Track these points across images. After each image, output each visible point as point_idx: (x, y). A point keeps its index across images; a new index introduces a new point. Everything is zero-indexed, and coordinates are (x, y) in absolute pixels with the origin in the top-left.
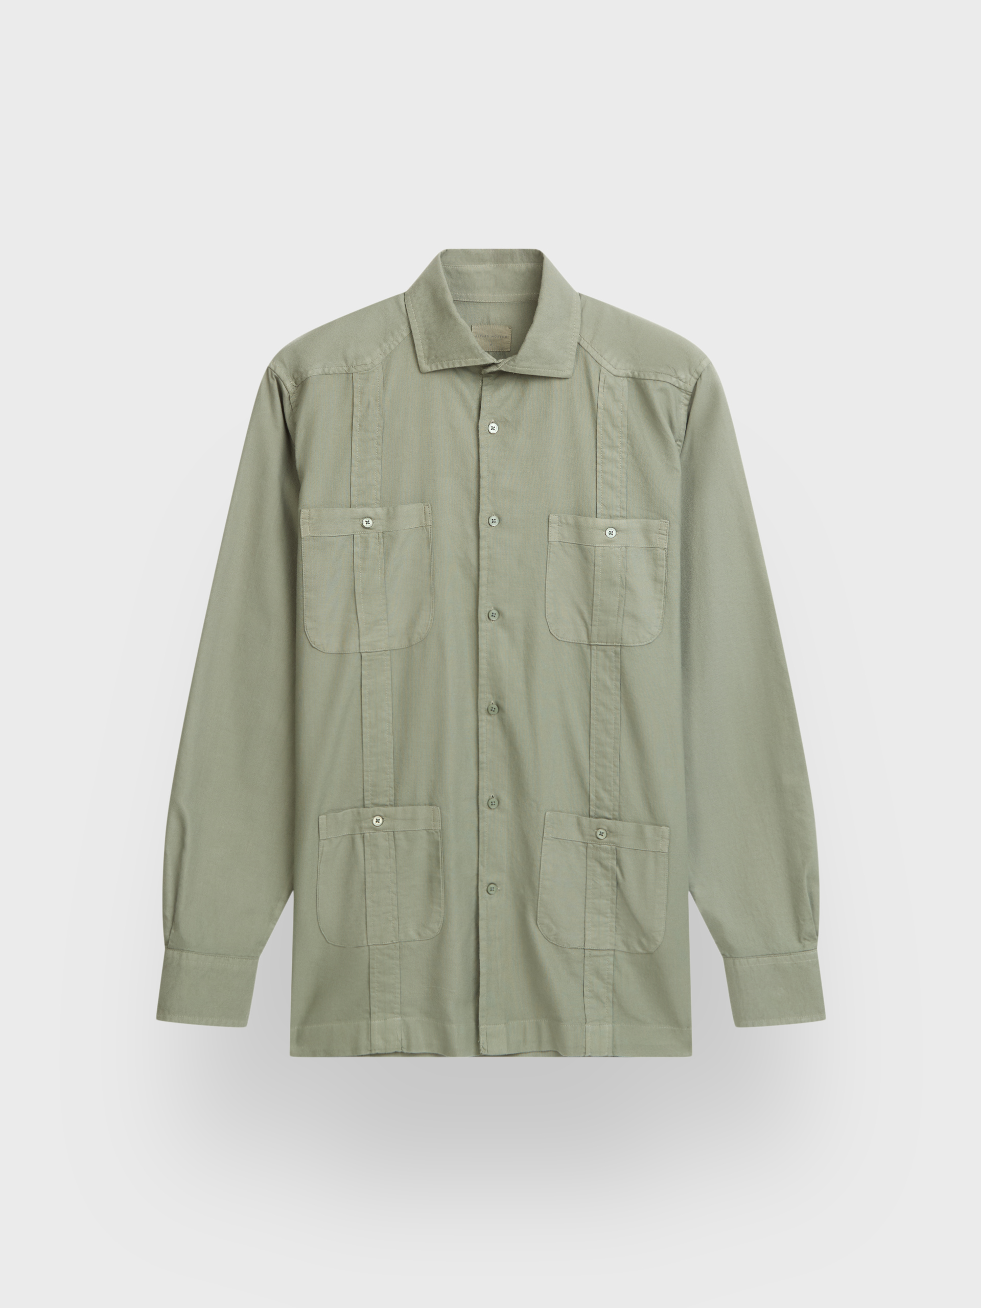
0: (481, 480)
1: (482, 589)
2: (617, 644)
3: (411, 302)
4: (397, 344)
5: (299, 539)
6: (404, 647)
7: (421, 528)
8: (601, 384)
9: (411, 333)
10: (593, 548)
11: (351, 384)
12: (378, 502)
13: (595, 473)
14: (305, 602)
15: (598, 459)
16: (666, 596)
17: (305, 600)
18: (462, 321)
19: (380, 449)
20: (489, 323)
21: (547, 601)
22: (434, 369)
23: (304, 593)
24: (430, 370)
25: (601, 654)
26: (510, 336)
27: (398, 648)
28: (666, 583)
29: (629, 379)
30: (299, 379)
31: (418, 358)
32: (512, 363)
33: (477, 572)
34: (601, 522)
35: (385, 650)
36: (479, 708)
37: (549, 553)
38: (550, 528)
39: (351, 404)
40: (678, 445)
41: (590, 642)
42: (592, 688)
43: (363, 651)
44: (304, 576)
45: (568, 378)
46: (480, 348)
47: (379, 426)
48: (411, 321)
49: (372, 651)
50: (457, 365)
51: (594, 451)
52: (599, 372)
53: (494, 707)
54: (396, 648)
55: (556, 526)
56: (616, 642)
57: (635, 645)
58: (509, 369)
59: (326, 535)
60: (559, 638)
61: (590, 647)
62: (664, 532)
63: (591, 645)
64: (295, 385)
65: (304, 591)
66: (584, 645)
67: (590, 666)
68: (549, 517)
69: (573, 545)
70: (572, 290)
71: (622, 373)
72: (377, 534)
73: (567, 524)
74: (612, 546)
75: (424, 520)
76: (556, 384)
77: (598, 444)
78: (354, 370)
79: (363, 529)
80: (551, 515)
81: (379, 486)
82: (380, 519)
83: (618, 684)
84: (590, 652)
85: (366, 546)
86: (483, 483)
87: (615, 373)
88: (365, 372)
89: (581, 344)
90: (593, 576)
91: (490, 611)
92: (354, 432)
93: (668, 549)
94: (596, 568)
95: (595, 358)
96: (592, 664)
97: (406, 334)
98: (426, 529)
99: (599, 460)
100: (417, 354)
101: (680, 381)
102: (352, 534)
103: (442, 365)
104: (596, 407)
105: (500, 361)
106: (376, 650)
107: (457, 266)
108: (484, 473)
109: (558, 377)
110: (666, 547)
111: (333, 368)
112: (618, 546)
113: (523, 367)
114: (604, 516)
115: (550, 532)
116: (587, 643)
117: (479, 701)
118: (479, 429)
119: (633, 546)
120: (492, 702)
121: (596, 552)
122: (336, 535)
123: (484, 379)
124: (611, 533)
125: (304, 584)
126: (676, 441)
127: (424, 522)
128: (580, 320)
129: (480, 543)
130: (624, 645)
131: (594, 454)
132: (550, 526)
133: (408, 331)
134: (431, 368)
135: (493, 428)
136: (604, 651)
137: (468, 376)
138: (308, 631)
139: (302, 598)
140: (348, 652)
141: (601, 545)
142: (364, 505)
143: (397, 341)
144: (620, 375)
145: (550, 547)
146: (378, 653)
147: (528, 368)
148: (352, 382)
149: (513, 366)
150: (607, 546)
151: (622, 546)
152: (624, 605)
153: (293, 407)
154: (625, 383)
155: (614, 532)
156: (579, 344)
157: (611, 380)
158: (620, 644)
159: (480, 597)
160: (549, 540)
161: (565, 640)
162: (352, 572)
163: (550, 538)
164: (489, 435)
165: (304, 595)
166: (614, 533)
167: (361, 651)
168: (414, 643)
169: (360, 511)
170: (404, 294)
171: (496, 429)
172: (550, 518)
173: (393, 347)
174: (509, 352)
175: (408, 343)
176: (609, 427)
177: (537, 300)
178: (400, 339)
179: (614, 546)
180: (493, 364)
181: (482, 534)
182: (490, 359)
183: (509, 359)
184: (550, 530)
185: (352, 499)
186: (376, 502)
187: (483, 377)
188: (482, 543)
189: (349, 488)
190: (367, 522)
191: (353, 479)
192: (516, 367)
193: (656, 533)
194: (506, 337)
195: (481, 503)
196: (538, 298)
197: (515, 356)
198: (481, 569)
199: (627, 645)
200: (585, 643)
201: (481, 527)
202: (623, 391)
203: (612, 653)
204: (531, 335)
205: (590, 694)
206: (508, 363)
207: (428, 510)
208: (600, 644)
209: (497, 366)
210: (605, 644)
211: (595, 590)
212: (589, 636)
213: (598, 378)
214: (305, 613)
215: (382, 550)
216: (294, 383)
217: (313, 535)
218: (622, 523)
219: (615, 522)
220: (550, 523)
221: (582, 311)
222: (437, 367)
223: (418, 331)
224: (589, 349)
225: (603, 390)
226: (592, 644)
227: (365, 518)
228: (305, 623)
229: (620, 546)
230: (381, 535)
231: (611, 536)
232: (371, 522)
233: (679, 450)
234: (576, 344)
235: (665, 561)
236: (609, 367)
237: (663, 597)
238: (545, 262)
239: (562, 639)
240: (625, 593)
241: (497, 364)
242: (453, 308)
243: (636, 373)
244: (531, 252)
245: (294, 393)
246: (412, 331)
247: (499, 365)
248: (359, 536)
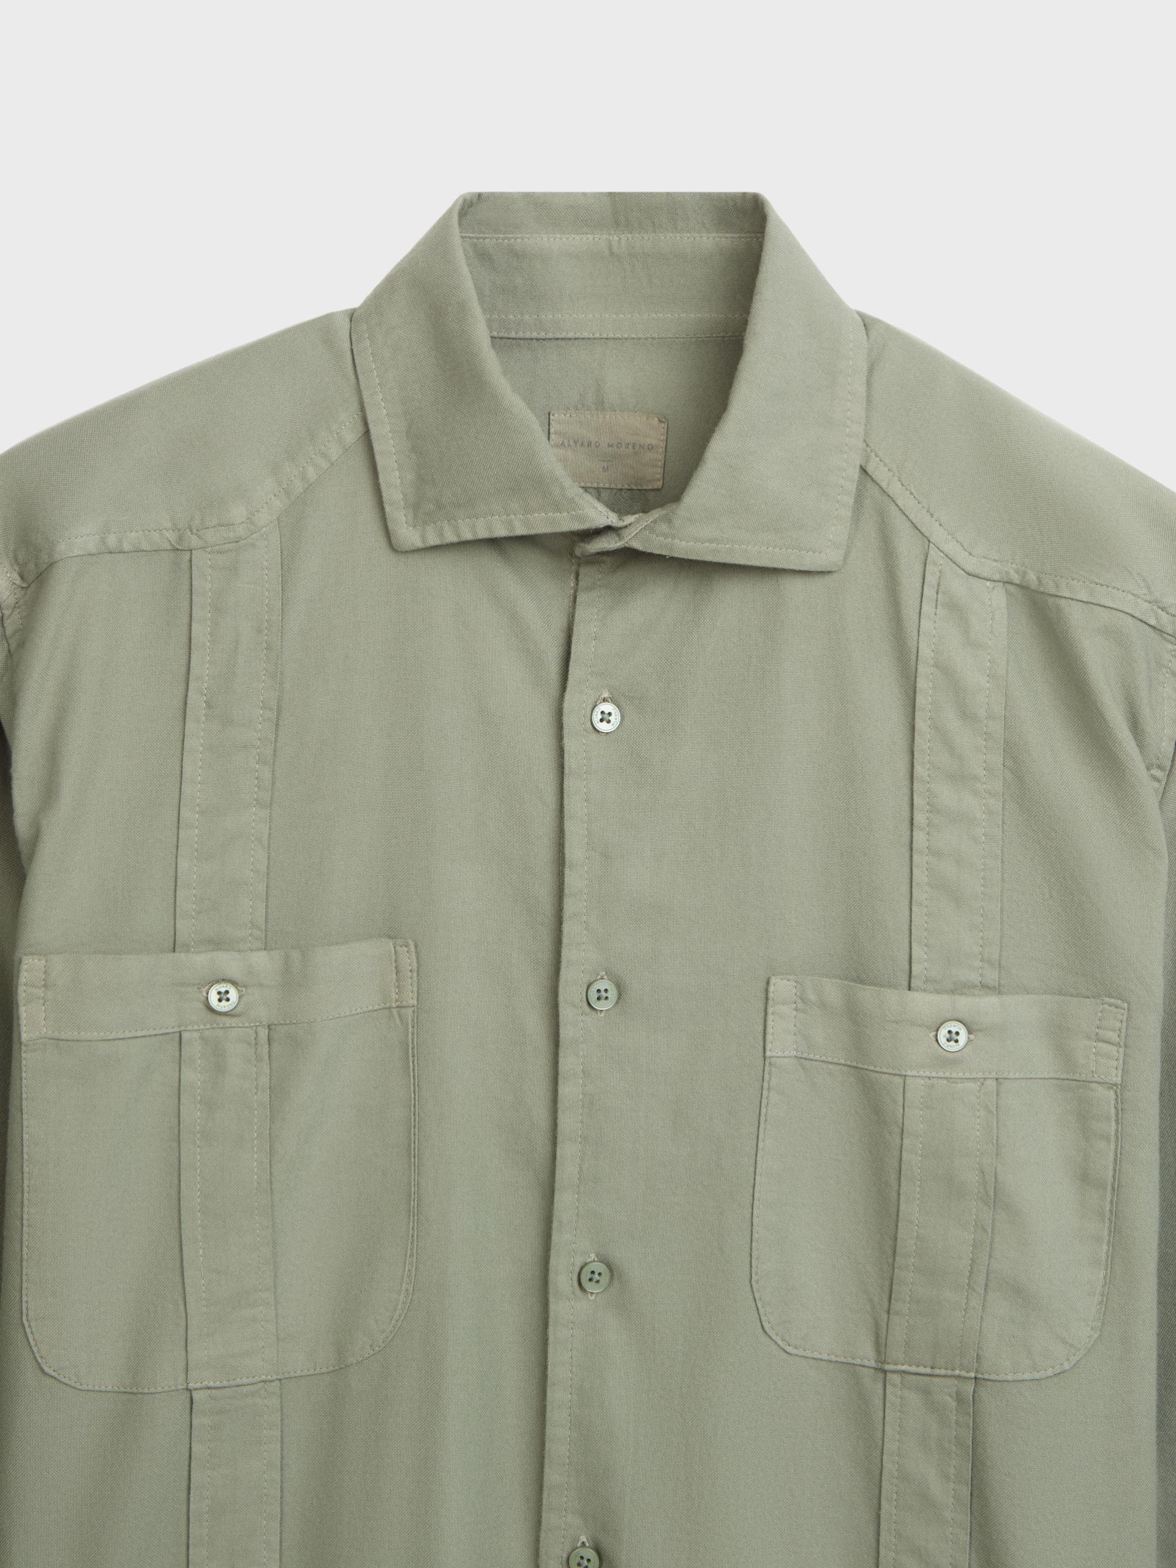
0: (567, 872)
1: (564, 1200)
2: (964, 1373)
3: (368, 342)
4: (324, 465)
5: (15, 1047)
6: (324, 1370)
7: (386, 1012)
8: (929, 592)
9: (367, 432)
10: (898, 1080)
11: (187, 582)
12: (257, 933)
13: (907, 855)
14: (25, 1237)
15: (915, 812)
16: (1116, 1230)
17: (25, 1229)
18: (515, 402)
19: (267, 775)
20: (600, 405)
21: (755, 1235)
22: (433, 540)
23: (25, 1209)
24: (419, 544)
25: (914, 1399)
26: (663, 444)
27: (305, 1372)
28: (1117, 1188)
29: (1011, 588)
30: (31, 566)
31: (388, 509)
32: (664, 527)
33: (549, 1148)
34: (923, 1003)
35: (265, 1382)
36: (543, 1557)
37: (765, 1093)
38: (770, 1018)
39: (185, 640)
40: (1155, 778)
41: (884, 1362)
42: (884, 1502)
43: (198, 1385)
44: (26, 1156)
45: (829, 572)
46: (568, 482)
47: (264, 708)
48: (366, 400)
49: (225, 1383)
50: (501, 532)
51: (906, 790)
52: (923, 558)
53: (586, 1557)
54: (299, 1373)
55: (787, 1010)
56: (962, 1368)
57: (1020, 1376)
58: (655, 544)
59: (95, 1035)
60: (789, 1349)
61: (881, 1375)
62: (1113, 1036)
63: (885, 1372)
64: (18, 581)
65: (26, 1202)
66: (866, 1370)
67: (880, 1435)
68: (768, 983)
69: (839, 1067)
70: (837, 304)
71: (988, 569)
72: (251, 1032)
73: (823, 1005)
74: (954, 1075)
75: (394, 990)
76: (794, 588)
77: (918, 769)
78: (195, 541)
79: (210, 1015)
80: (773, 980)
81: (262, 887)
82: (261, 985)
83: (965, 1492)
84: (881, 1392)
85: (218, 1066)
86: (572, 880)
87: (969, 568)
88: (226, 547)
89: (870, 470)
90: (896, 1164)
91: (586, 1264)
92: (189, 725)
93: (1123, 1086)
94: (906, 1142)
95: (912, 517)
96: (888, 1429)
97: (351, 435)
98: (400, 1015)
99: (920, 818)
100: (384, 495)
101: (1160, 611)
102: (177, 1029)
103: (456, 530)
104: (914, 658)
105: (629, 519)
106: (239, 1381)
107: (509, 239)
108: (574, 852)
109: (802, 569)
110: (1119, 1080)
111: (133, 534)
112: (974, 1075)
113: (696, 540)
114: (936, 987)
115: (769, 1030)
116: (873, 1364)
117: (543, 1535)
118: (565, 719)
119: (1017, 1075)
120: (583, 1539)
121: (908, 1095)
122: (127, 1034)
123: (582, 571)
124: (952, 1037)
125: (26, 1182)
126: (1148, 769)
127: (394, 996)
128: (864, 395)
129: (561, 1061)
130: (986, 1376)
131: (906, 799)
132: (770, 1010)
133: (360, 429)
134: (423, 538)
135: (605, 718)
136: (926, 1392)
137: (534, 562)
138: (33, 1324)
139: (18, 1223)
140: (152, 1390)
141: (922, 1073)
142: (217, 944)
143: (324, 456)
144: (985, 575)
145: (770, 1073)
146: (245, 1389)
147: (711, 541)
148: (187, 575)
149: (666, 536)
150: (941, 1074)
151: (987, 1075)
152: (990, 1256)
153: (13, 647)
154: (998, 598)
155: (963, 1032)
156: (864, 470)
157: (957, 585)
158: (973, 1375)
159: (555, 1225)
160: (768, 1053)
161: (808, 1354)
162: (175, 1145)
163: (769, 1046)
164: (594, 736)
165: (25, 1216)
166: (963, 1038)
167: (191, 1385)
168: (352, 1360)
169: (200, 961)
170: (352, 315)
171: (616, 719)
172: (772, 988)
173: (312, 474)
174: (658, 490)
175: (358, 463)
176: (951, 720)
177: (743, 340)
178: (335, 452)
179: (960, 1075)
180: (609, 529)
181: (567, 1033)
182: (599, 515)
183: (656, 514)
184: (770, 1023)
185: (178, 925)
186: (251, 935)
187: (579, 565)
188: (567, 1062)
189: (171, 893)
190: (223, 996)
191: (183, 864)
192: (677, 541)
193: (1089, 1038)
194: (651, 448)
195: (565, 941)
196: (745, 330)
197: (674, 506)
198: (560, 1139)
199: (992, 1377)
200: (866, 1363)
201: (566, 1013)
202: (993, 619)
203: (948, 1398)
204: (719, 445)
205: (878, 1517)
206: (649, 528)
207: (408, 960)
208: (913, 1369)
209: (619, 535)
210: (928, 1371)
211: (903, 1207)
212: (880, 1346)
213: (920, 576)
214: (25, 1271)
215: (264, 1080)
216: (16, 576)
217: (56, 1035)
218: (987, 1006)
219: (965, 1004)
220: (770, 1002)
221: (871, 370)
222: (441, 535)
223: (388, 428)
224: (895, 489)
225: (933, 611)
226: (887, 1367)
227: (218, 982)
228: (24, 1298)
229: (980, 1075)
230: (263, 1033)
231: (952, 1047)
232: (233, 995)
233: (1156, 791)
234: (855, 473)
235: (1113, 1124)
236: (951, 547)
237: (1106, 1233)
238: (771, 228)
239: (800, 1352)
240: (994, 1220)
241: (621, 528)
242: (490, 360)
243: (1032, 577)
244: (731, 204)
245: (16, 606)
246: (371, 426)
247: (625, 533)
248: (196, 1035)
